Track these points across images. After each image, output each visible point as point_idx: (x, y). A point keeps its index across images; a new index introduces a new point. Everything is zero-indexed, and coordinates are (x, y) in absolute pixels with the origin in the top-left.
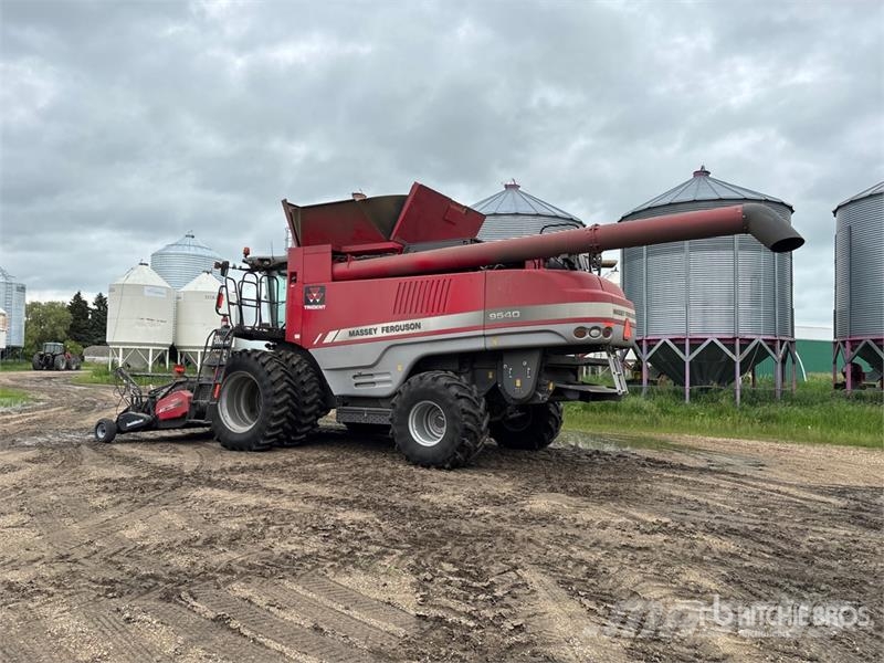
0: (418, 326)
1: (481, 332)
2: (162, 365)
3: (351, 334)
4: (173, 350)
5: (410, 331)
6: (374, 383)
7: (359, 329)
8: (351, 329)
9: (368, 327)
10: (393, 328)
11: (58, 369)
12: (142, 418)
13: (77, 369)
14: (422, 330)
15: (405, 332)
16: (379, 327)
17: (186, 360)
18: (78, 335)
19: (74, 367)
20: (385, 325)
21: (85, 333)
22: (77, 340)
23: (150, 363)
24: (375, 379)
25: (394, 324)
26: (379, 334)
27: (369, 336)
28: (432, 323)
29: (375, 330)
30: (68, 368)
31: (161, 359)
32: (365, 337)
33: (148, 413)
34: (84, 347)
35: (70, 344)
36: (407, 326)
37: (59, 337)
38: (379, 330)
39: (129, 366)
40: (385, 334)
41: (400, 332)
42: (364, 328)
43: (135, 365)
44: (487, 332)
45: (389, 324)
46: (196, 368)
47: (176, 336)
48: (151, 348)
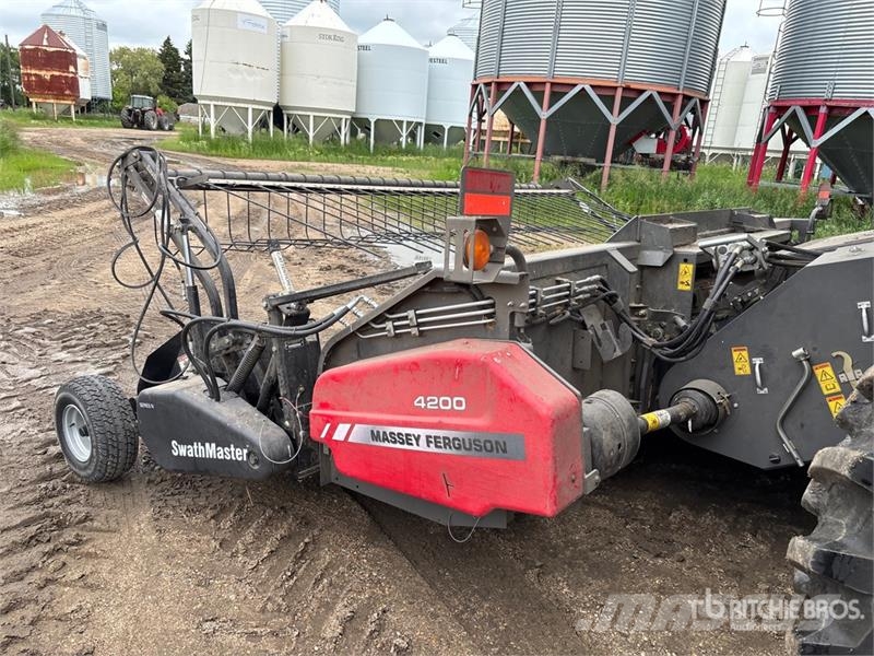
2: (264, 130)
4: (278, 111)
11: (149, 129)
12: (239, 440)
13: (171, 129)
17: (294, 126)
18: (172, 90)
19: (167, 128)
21: (179, 88)
22: (172, 95)
23: (250, 128)
30: (160, 127)
31: (264, 124)
33: (271, 409)
34: (179, 104)
35: (163, 99)
37: (152, 90)
39: (223, 130)
43: (232, 130)
46: (307, 137)
47: (281, 91)
48: (250, 107)
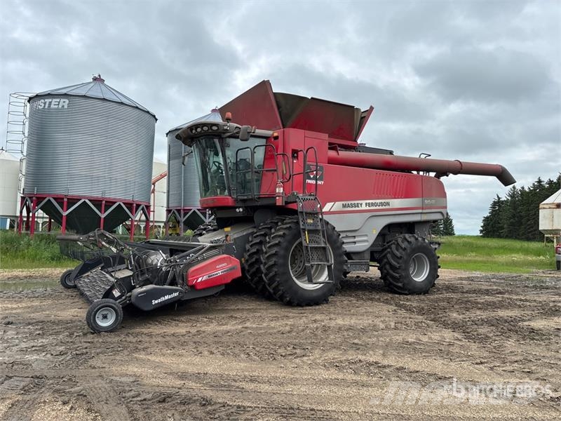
0: (388, 204)
1: (420, 211)
3: (344, 206)
5: (384, 207)
6: (355, 242)
7: (350, 202)
8: (344, 203)
9: (356, 202)
10: (373, 204)
14: (390, 207)
15: (381, 207)
16: (364, 202)
20: (368, 201)
24: (356, 239)
25: (373, 201)
26: (364, 207)
27: (357, 209)
28: (396, 203)
29: (361, 204)
32: (354, 209)
36: (382, 204)
38: (364, 205)
40: (368, 208)
41: (377, 208)
42: (353, 202)
44: (424, 211)
45: (371, 201)
